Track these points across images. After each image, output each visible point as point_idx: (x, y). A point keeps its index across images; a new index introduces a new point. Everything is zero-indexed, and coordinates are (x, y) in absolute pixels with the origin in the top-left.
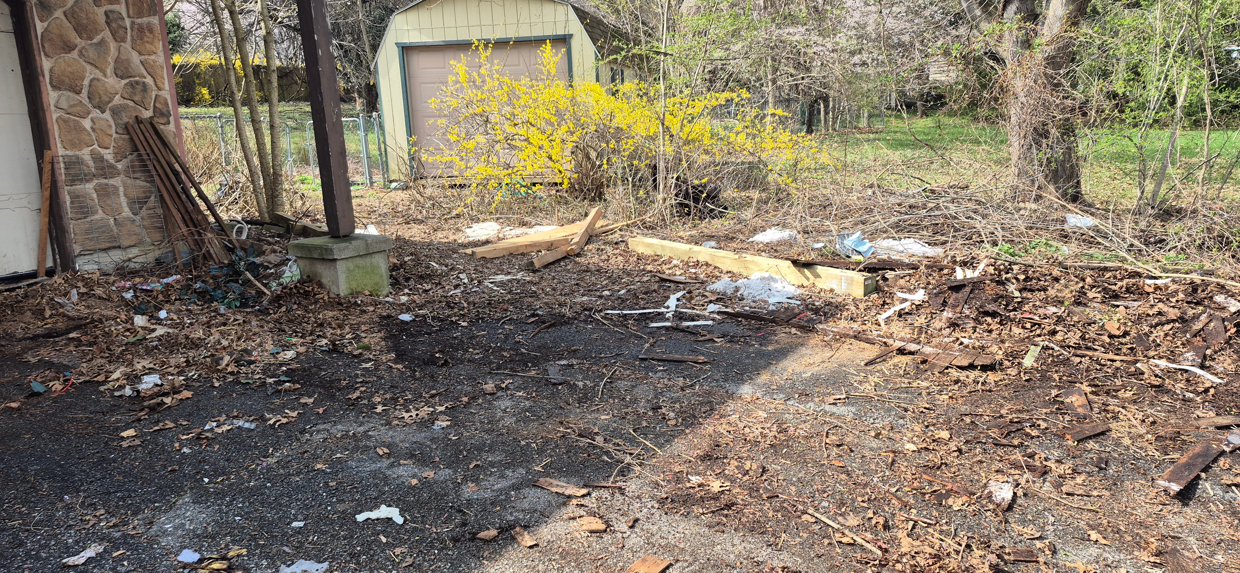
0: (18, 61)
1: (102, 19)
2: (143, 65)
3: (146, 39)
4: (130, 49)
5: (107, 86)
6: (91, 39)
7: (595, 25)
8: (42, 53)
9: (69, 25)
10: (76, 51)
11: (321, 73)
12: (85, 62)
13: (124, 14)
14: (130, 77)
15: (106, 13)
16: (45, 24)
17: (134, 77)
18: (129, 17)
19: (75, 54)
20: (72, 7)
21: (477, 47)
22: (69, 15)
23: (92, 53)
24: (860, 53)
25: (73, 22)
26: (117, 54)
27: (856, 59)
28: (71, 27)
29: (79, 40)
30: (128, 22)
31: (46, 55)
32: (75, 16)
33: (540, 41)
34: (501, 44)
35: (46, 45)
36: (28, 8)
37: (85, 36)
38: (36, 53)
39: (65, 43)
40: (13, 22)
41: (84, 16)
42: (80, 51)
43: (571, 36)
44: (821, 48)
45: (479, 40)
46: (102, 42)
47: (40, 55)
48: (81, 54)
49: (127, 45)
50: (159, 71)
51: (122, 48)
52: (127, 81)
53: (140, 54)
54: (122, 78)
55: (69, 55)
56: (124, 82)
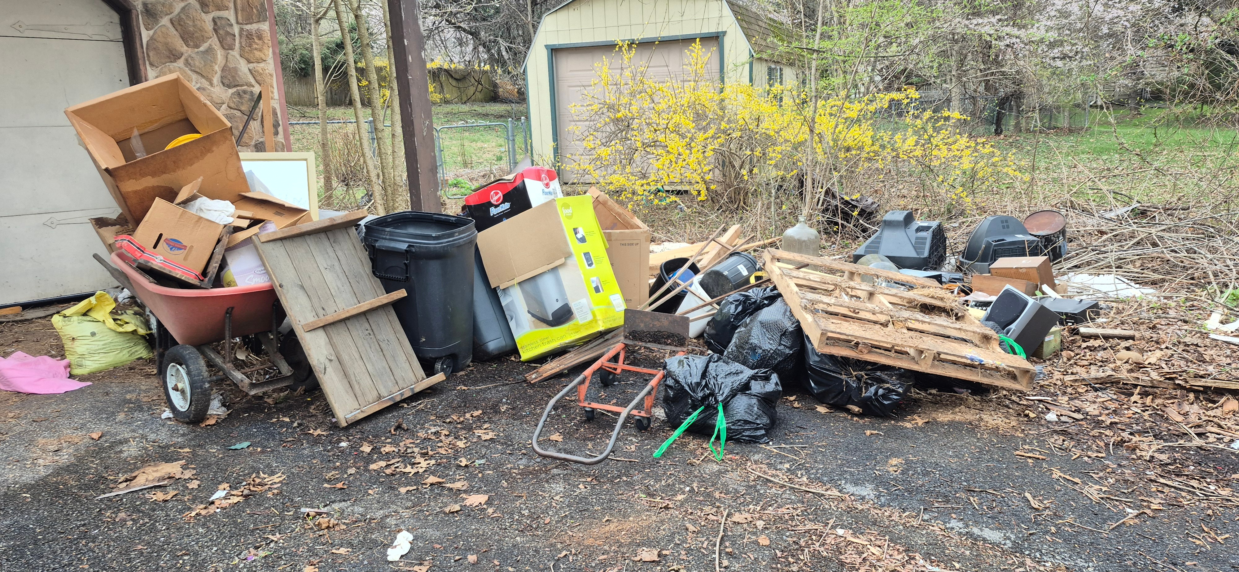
0: (126, 71)
1: (209, 26)
2: (251, 73)
3: (255, 46)
4: (238, 57)
5: (214, 96)
6: (197, 46)
7: (753, 21)
8: (147, 63)
9: (175, 32)
10: (182, 60)
11: (411, 82)
12: (191, 70)
13: (233, 21)
14: (238, 86)
15: (214, 20)
16: (151, 32)
17: (242, 86)
18: (238, 23)
19: (180, 63)
20: (179, 14)
21: (620, 48)
22: (177, 23)
23: (198, 62)
24: (1062, 45)
25: (179, 30)
26: (224, 62)
27: (1056, 52)
28: (177, 35)
29: (185, 48)
30: (236, 30)
31: (151, 65)
32: (182, 23)
33: (688, 40)
34: (645, 45)
35: (151, 54)
36: (134, 16)
37: (192, 44)
38: (141, 62)
39: (171, 51)
40: (122, 31)
41: (191, 23)
42: (187, 60)
43: (724, 33)
44: (1014, 40)
45: (623, 41)
46: (209, 50)
47: (145, 64)
48: (187, 63)
49: (235, 53)
50: (268, 80)
51: (229, 56)
52: (234, 90)
53: (249, 62)
54: (229, 87)
55: (175, 64)
56: (231, 91)
